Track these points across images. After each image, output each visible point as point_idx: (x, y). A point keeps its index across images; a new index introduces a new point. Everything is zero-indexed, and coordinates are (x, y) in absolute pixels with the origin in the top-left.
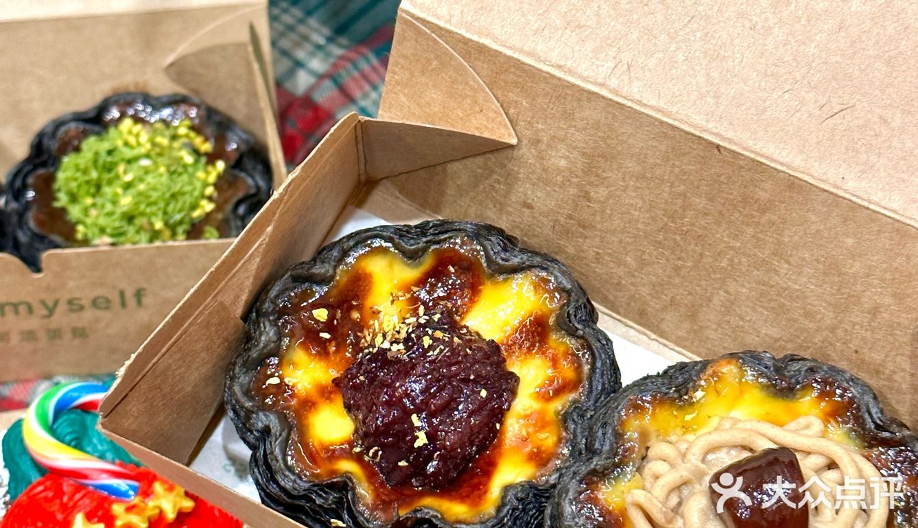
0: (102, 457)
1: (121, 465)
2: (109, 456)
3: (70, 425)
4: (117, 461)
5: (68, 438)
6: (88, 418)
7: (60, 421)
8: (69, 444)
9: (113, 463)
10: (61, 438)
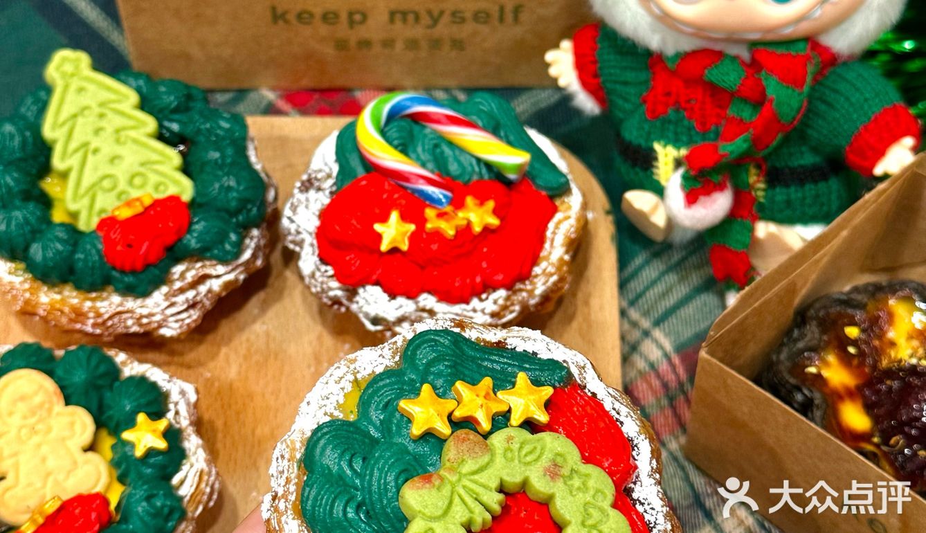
0: (423, 165)
1: (439, 175)
2: (430, 165)
3: (399, 131)
4: (436, 171)
5: (396, 142)
6: (416, 128)
7: (391, 126)
8: (396, 147)
9: (432, 172)
10: (390, 140)
